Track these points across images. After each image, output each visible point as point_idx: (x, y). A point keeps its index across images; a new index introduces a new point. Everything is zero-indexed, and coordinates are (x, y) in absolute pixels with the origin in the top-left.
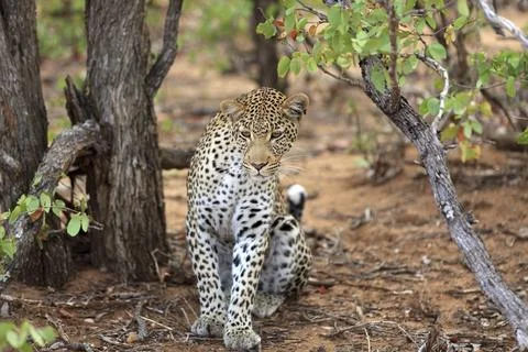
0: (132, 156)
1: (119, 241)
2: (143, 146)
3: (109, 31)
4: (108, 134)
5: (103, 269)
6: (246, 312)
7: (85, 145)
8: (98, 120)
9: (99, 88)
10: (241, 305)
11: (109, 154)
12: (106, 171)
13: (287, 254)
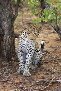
0: (8, 35)
1: (5, 52)
2: (10, 33)
3: (4, 10)
4: (3, 31)
5: (2, 58)
6: (28, 69)
8: (1, 28)
9: (2, 22)
10: (27, 67)
11: (3, 35)
13: (38, 57)
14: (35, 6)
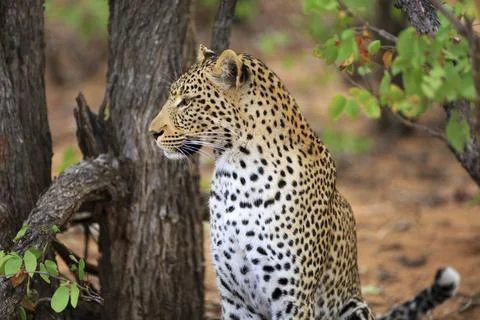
0: (160, 204)
1: (135, 313)
2: (176, 192)
3: (136, 37)
4: (129, 174)
7: (94, 187)
8: (117, 154)
9: (121, 112)
11: (129, 200)
12: (123, 222)
14: (342, 14)
